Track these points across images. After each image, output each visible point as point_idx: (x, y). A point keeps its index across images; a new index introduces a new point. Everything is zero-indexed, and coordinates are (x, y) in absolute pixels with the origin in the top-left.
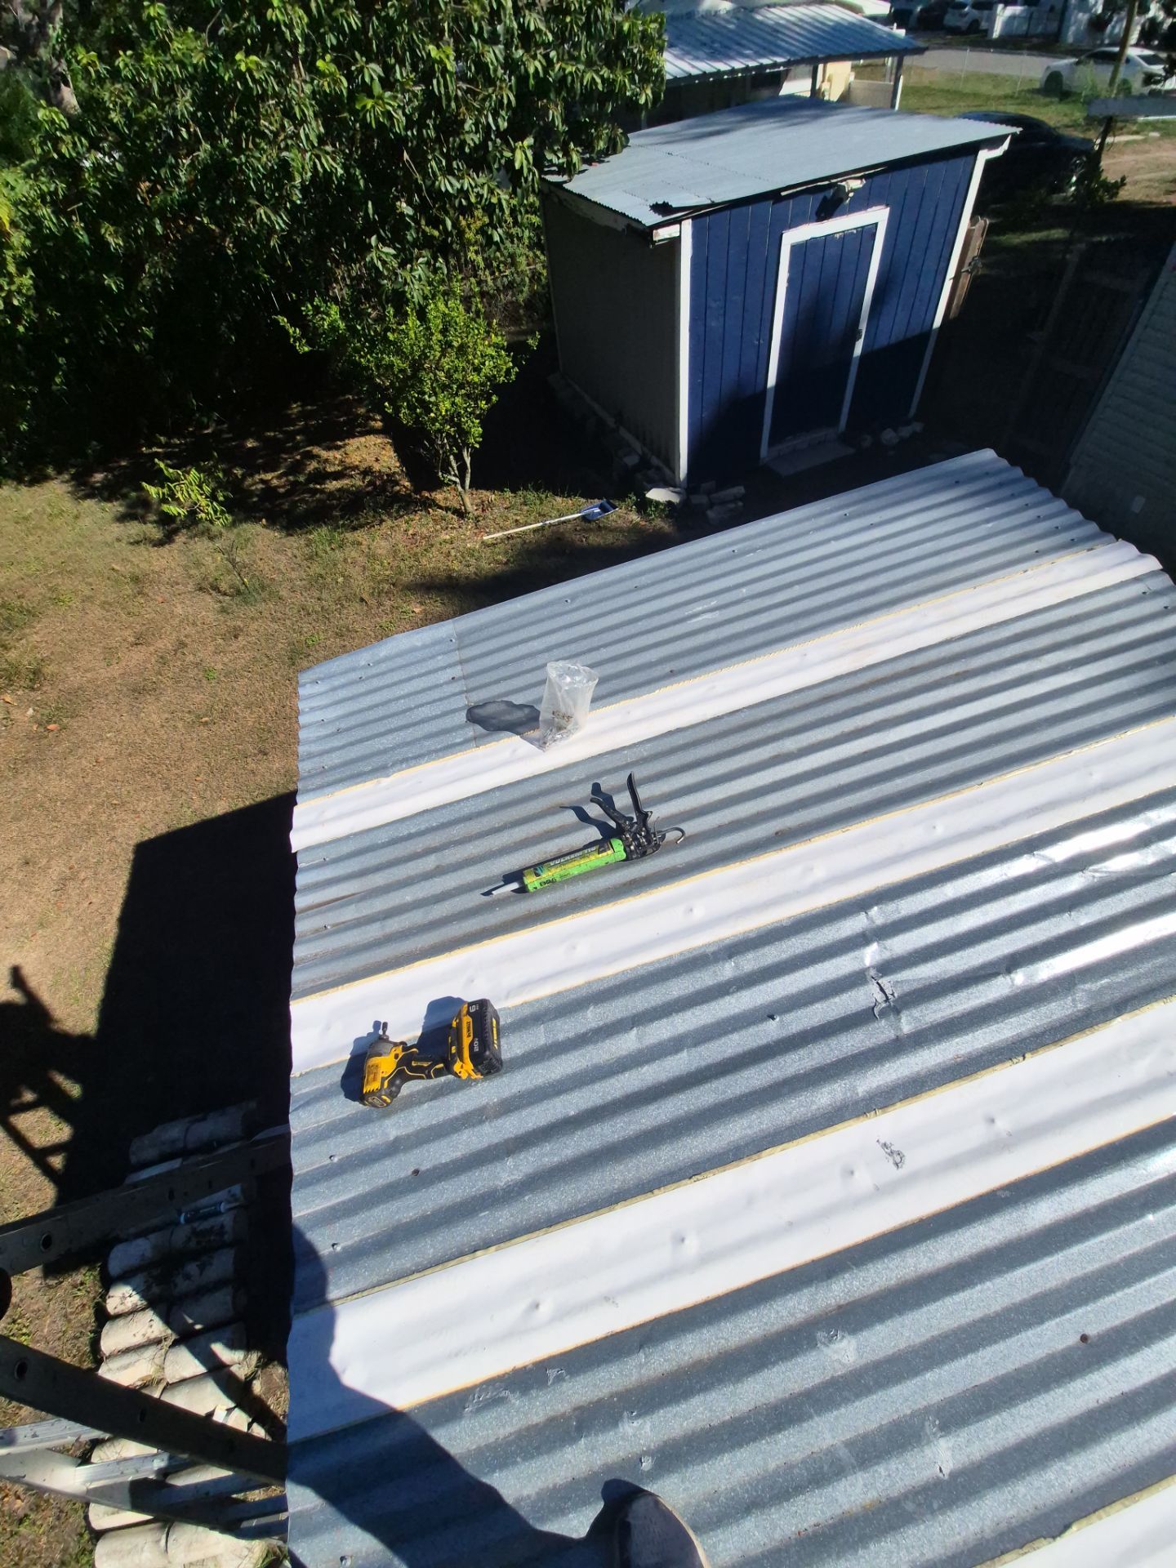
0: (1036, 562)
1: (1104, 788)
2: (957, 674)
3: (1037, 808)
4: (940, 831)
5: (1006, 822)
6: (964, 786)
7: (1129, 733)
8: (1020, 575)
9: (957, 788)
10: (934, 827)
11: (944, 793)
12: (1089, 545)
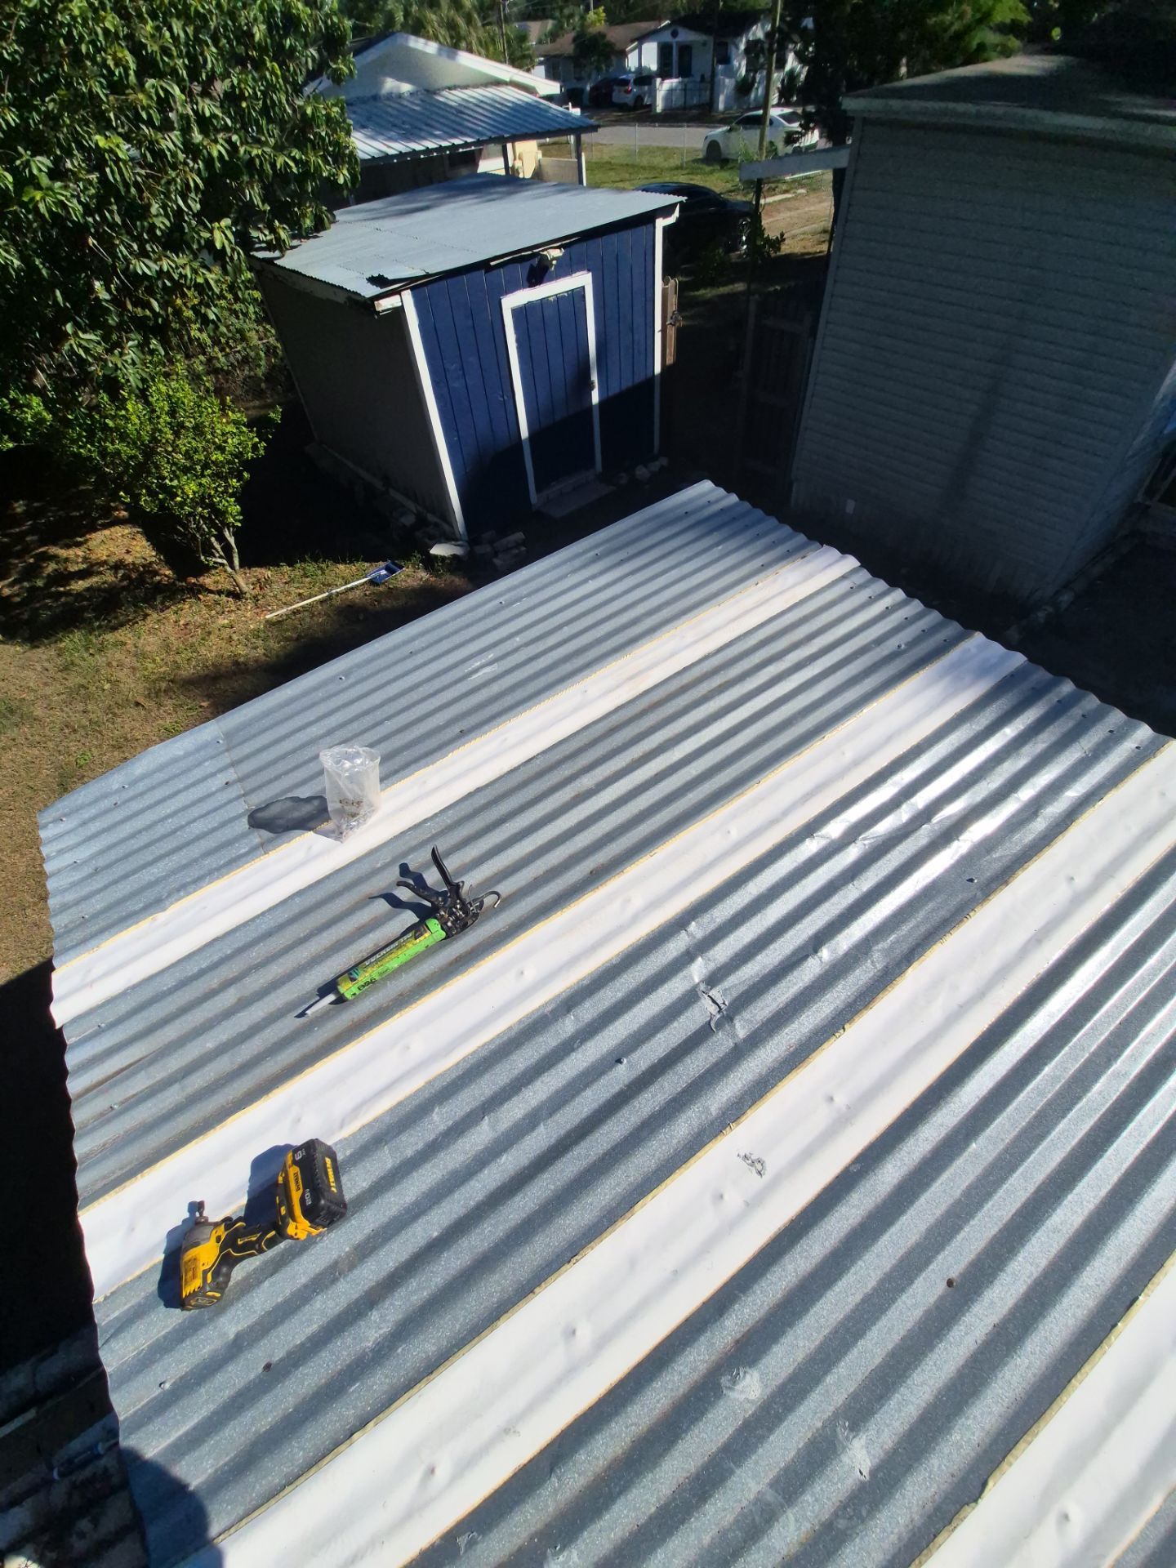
0: (762, 575)
1: (856, 763)
2: (720, 686)
3: (808, 794)
4: (735, 834)
5: (786, 813)
6: (746, 787)
7: (865, 711)
8: (753, 588)
9: (740, 791)
10: (729, 832)
11: (730, 798)
12: (802, 553)
